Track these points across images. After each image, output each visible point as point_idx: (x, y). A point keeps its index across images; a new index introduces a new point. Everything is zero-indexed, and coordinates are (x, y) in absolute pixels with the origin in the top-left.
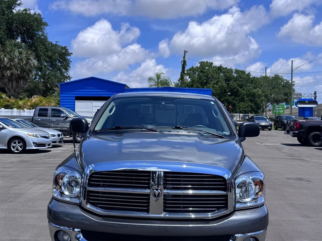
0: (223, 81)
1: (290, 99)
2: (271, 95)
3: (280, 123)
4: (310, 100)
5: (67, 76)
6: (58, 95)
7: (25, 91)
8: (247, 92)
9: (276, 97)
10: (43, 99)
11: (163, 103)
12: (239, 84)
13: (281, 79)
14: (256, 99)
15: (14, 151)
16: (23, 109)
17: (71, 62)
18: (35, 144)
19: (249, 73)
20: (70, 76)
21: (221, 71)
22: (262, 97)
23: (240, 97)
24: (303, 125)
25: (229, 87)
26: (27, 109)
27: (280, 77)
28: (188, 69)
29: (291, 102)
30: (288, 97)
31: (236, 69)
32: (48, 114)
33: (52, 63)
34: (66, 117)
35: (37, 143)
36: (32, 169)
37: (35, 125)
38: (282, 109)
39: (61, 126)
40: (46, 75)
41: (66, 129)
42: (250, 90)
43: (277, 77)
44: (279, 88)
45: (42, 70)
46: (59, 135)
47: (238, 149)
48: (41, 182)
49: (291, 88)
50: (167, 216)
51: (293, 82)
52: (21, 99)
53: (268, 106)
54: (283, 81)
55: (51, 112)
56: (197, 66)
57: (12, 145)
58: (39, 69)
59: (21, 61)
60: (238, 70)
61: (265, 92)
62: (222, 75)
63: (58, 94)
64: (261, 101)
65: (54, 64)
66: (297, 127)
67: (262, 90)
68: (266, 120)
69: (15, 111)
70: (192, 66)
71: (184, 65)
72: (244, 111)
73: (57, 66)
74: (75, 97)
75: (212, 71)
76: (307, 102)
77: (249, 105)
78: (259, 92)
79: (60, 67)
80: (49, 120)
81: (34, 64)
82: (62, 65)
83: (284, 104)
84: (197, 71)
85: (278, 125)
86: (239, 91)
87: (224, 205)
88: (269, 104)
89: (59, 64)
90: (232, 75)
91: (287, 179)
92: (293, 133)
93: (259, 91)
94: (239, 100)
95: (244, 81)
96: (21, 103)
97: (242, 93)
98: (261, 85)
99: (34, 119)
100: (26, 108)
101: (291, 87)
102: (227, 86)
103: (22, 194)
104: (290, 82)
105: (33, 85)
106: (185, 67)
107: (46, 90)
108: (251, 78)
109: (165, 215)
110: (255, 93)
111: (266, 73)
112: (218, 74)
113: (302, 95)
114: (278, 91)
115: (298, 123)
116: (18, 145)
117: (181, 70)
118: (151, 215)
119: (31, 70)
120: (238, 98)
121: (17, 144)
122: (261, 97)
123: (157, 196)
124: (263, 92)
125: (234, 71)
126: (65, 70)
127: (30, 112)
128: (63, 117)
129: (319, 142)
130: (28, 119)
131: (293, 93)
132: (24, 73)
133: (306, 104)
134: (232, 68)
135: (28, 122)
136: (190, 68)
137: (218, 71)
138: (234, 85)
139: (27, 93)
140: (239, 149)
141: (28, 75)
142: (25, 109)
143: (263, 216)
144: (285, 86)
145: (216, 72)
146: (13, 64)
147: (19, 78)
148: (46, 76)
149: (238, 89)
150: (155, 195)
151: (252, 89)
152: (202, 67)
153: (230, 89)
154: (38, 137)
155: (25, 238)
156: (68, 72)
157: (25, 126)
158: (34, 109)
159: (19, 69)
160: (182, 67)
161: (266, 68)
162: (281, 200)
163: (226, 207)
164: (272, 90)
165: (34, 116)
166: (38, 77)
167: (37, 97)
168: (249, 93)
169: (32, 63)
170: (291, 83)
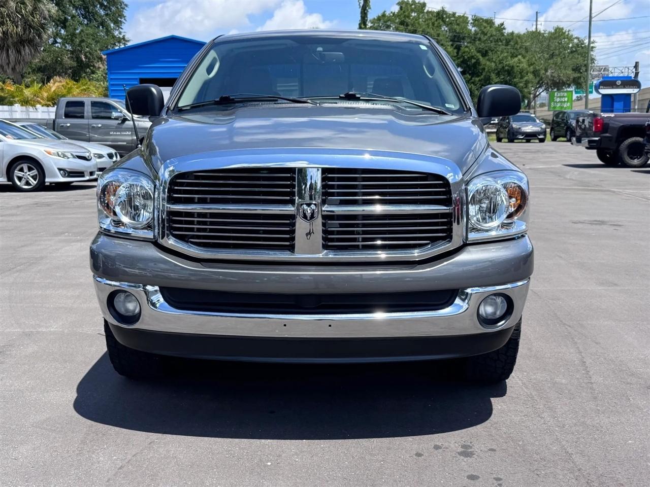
0: (446, 42)
1: (586, 79)
2: (546, 70)
3: (564, 127)
4: (625, 79)
5: (119, 37)
6: (104, 77)
7: (34, 70)
8: (496, 65)
9: (556, 76)
10: (74, 85)
11: (320, 49)
12: (480, 48)
13: (568, 35)
14: (515, 80)
15: (21, 186)
16: (34, 106)
17: (126, 5)
18: (62, 171)
19: (502, 24)
20: (126, 37)
21: (444, 21)
22: (527, 74)
23: (482, 77)
24: (610, 125)
25: (459, 56)
26: (42, 106)
27: (565, 32)
28: (374, 18)
29: (586, 85)
30: (581, 75)
31: (475, 16)
32: (85, 113)
33: (86, 8)
34: (122, 119)
35: (67, 170)
36: (61, 216)
37: (61, 136)
38: (568, 100)
39: (112, 138)
40: (75, 34)
41: (125, 143)
42: (502, 60)
43: (559, 32)
44: (563, 56)
45: (68, 24)
46: (110, 156)
47: (474, 134)
48: (78, 237)
49: (587, 55)
50: (330, 256)
51: (593, 43)
52: (27, 86)
53: (538, 95)
54: (572, 40)
55: (92, 109)
56: (393, 12)
57: (15, 174)
58: (61, 22)
59: (22, 6)
60: (479, 19)
61: (534, 63)
62: (446, 29)
63: (104, 75)
64: (526, 84)
65: (90, 11)
66: (596, 128)
67: (528, 60)
68: (535, 121)
69: (17, 110)
70: (383, 11)
71: (366, 8)
73: (98, 15)
74: (138, 81)
75: (425, 21)
76: (619, 83)
78: (522, 65)
79: (104, 18)
80: (87, 126)
81: (49, 11)
82: (107, 13)
83: (572, 88)
84: (394, 22)
85: (560, 131)
86: (481, 63)
87: (445, 234)
88: (541, 90)
89: (101, 11)
90: (466, 29)
91: (573, 223)
92: (590, 142)
93: (522, 63)
94: (479, 83)
95: (491, 42)
96: (27, 92)
97: (486, 68)
98: (527, 50)
99: (56, 123)
100: (40, 103)
101: (588, 53)
102: (455, 54)
103: (42, 258)
104: (586, 41)
105: (50, 56)
106: (367, 11)
107: (78, 67)
108: (505, 34)
109: (327, 254)
110: (513, 66)
111: (537, 25)
112: (437, 28)
113: (610, 69)
114: (560, 62)
115: (599, 119)
116: (29, 175)
117: (360, 18)
118: (298, 256)
119: (45, 24)
120: (477, 79)
121: (26, 173)
122: (525, 74)
123: (309, 219)
124: (530, 64)
125: (471, 21)
126: (114, 24)
127: (48, 112)
128: (116, 119)
129: (640, 158)
130: (46, 125)
131: (590, 65)
132: (31, 31)
133: (618, 87)
134: (465, 15)
135: (45, 129)
136: (379, 16)
137: (436, 21)
138: (470, 50)
139: (40, 75)
140: (476, 134)
141: (40, 36)
142: (38, 106)
143: (524, 254)
144: (576, 51)
145: (433, 24)
146: (7, 12)
147: (21, 43)
148: (76, 38)
149: (478, 59)
150: (305, 217)
151: (506, 57)
152: (404, 12)
153: (462, 59)
154: (68, 158)
155: (52, 330)
156: (122, 28)
157: (40, 137)
158: (56, 106)
159: (19, 23)
160: (361, 13)
161: (537, 13)
162: (561, 257)
163: (449, 237)
164: (550, 61)
165: (57, 117)
166: (59, 40)
167: (60, 82)
168: (500, 66)
169: (44, 9)
170: (587, 44)
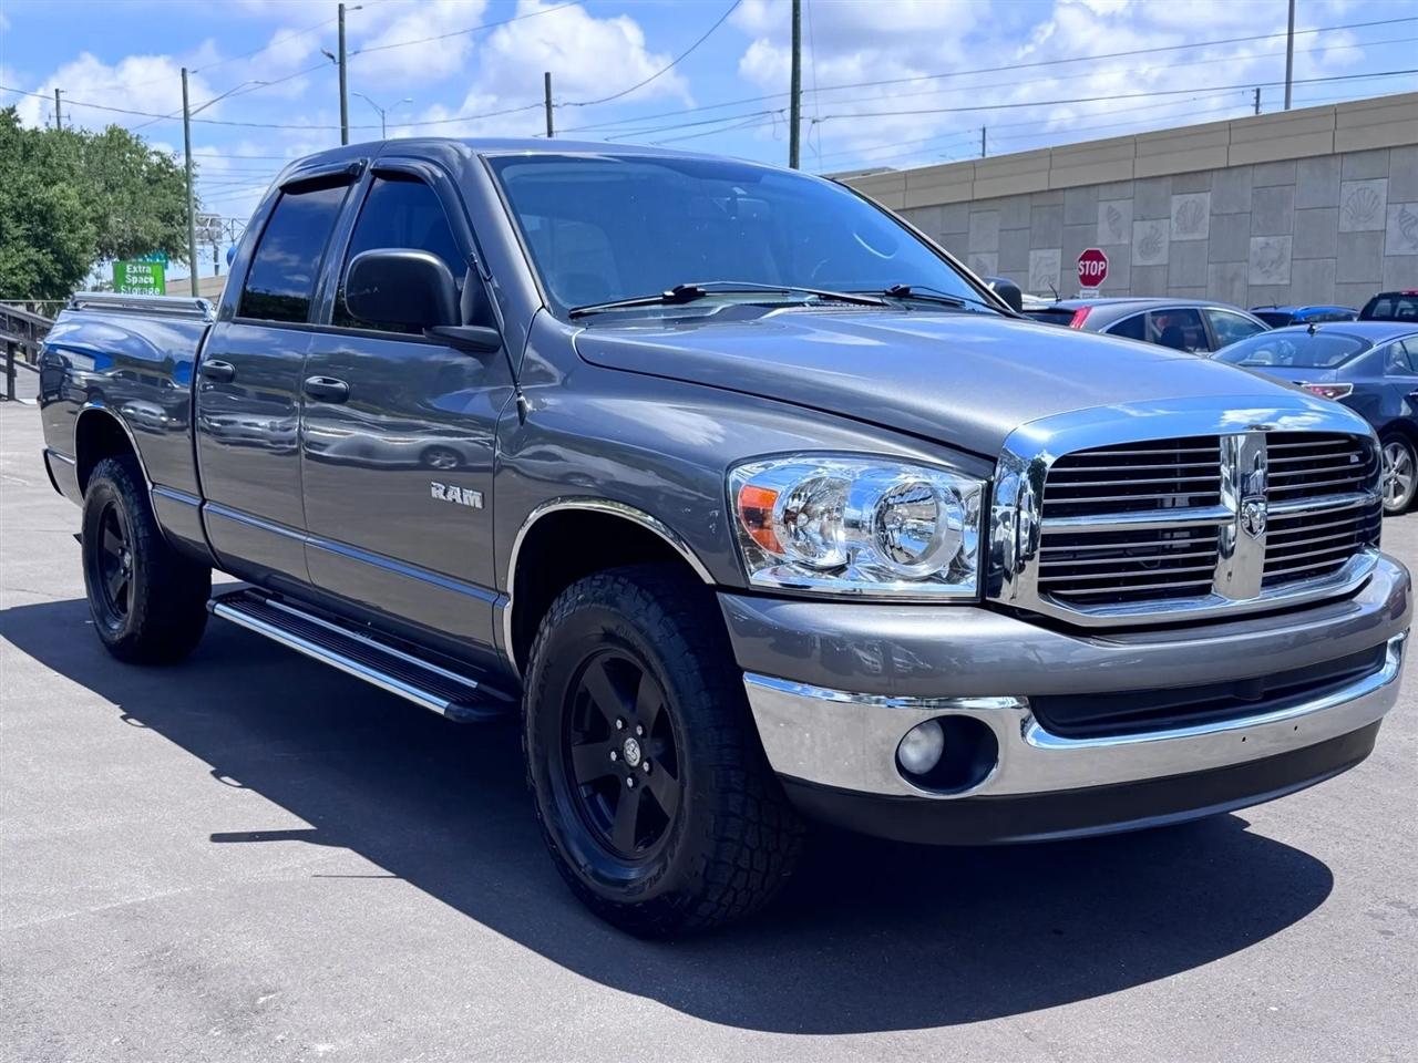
9: (128, 229)
11: (738, 190)
13: (136, 146)
14: (59, 234)
19: (11, 111)
22: (83, 224)
27: (131, 138)
38: (155, 281)
43: (119, 138)
50: (1273, 598)
51: (196, 166)
54: (146, 157)
61: (93, 201)
64: (82, 244)
67: (80, 194)
72: (8, 288)
77: (31, 261)
78: (70, 203)
93: (69, 197)
101: (186, 187)
108: (22, 133)
110: (51, 205)
113: (224, 222)
114: (130, 201)
122: (79, 223)
124: (85, 200)
131: (192, 211)
144: (158, 180)
151: (33, 184)
170: (182, 168)
